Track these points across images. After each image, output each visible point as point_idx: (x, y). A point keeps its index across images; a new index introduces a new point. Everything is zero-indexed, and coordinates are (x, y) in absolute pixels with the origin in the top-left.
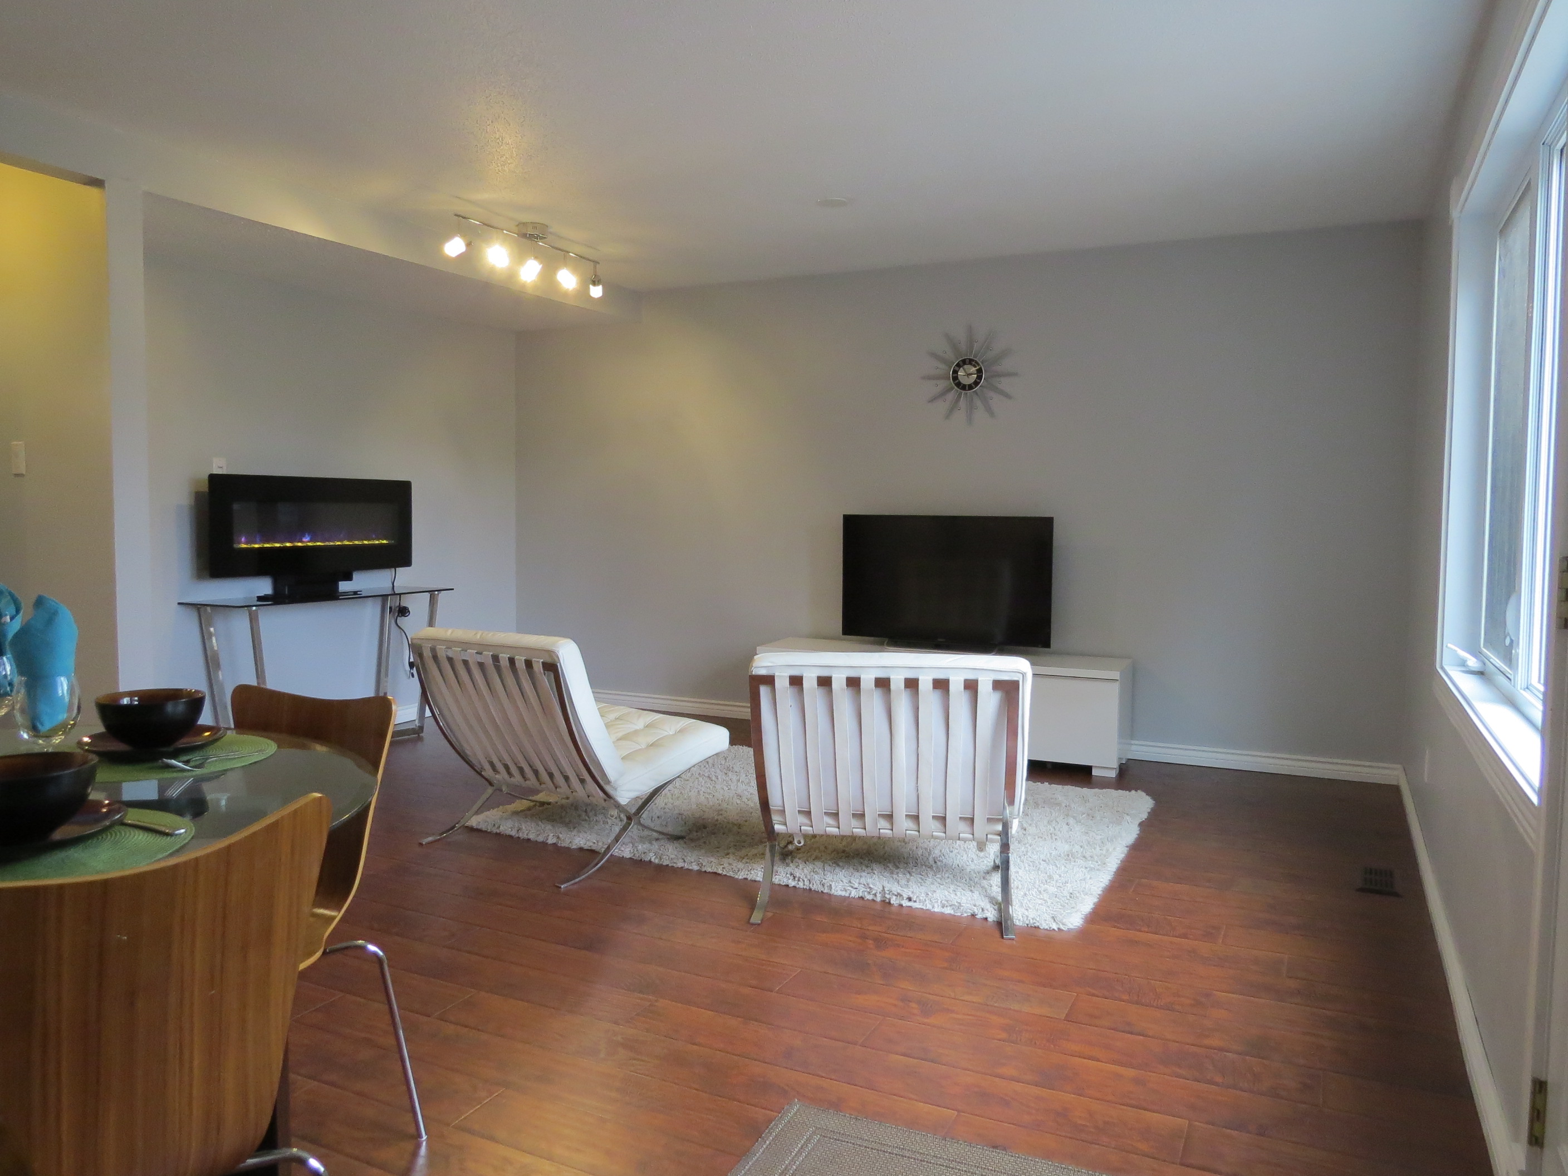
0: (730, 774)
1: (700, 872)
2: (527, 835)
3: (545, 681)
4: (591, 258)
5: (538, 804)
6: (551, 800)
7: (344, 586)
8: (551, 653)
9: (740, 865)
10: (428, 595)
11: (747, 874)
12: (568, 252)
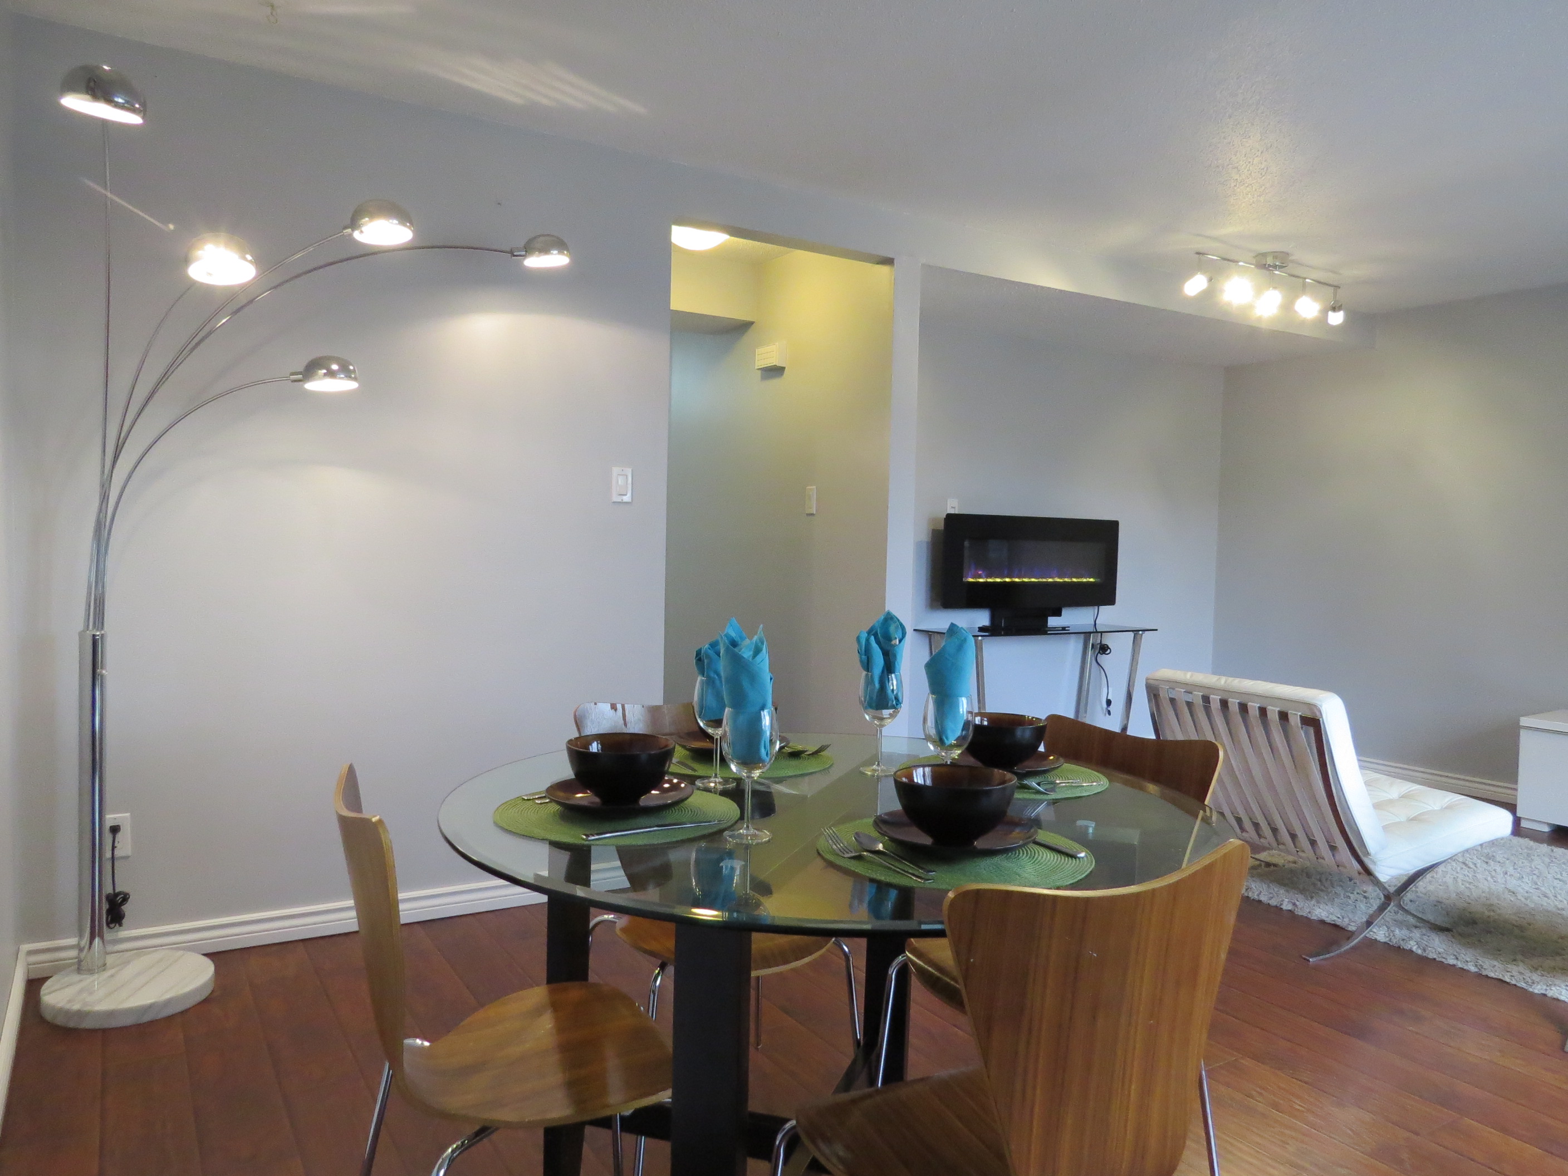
0: (1491, 862)
1: (1479, 976)
2: (1258, 895)
3: (1303, 736)
4: (1331, 282)
5: (1263, 864)
6: (1279, 861)
7: (1053, 622)
8: (1310, 706)
9: (1535, 977)
10: (1132, 634)
11: (1546, 990)
12: (1305, 279)
